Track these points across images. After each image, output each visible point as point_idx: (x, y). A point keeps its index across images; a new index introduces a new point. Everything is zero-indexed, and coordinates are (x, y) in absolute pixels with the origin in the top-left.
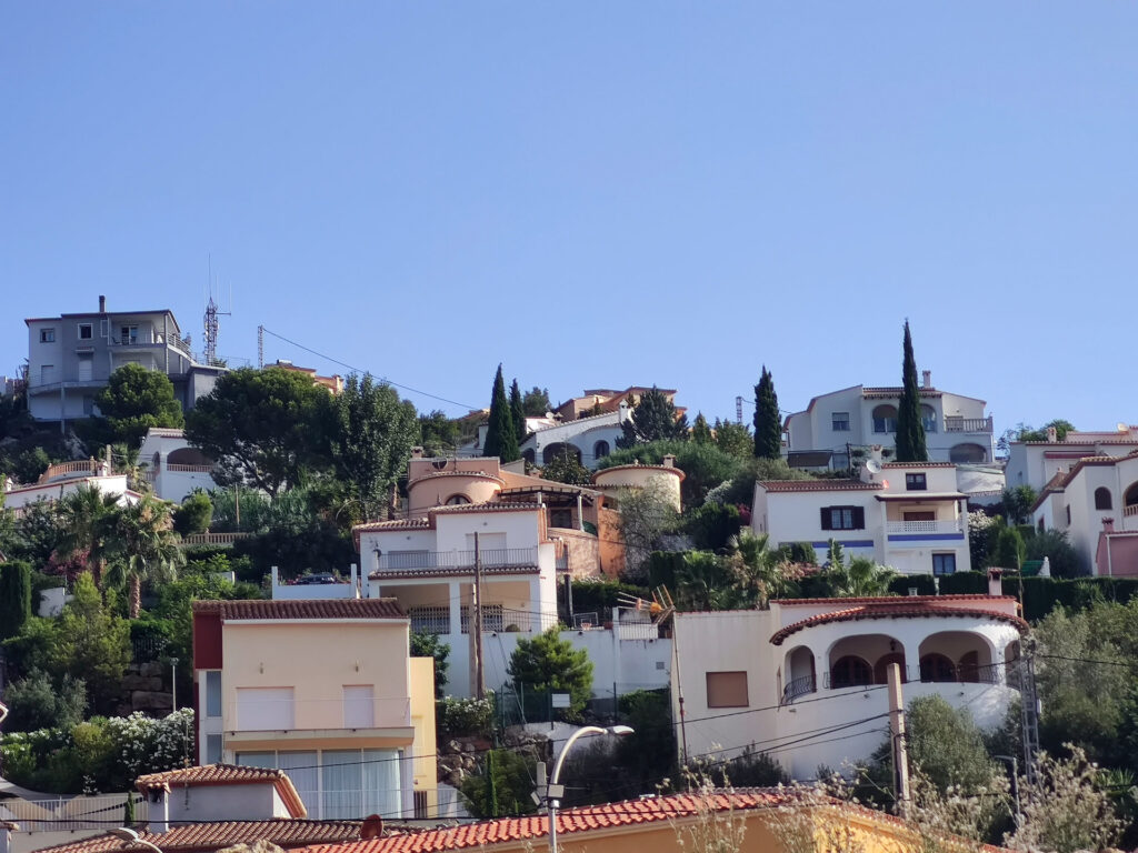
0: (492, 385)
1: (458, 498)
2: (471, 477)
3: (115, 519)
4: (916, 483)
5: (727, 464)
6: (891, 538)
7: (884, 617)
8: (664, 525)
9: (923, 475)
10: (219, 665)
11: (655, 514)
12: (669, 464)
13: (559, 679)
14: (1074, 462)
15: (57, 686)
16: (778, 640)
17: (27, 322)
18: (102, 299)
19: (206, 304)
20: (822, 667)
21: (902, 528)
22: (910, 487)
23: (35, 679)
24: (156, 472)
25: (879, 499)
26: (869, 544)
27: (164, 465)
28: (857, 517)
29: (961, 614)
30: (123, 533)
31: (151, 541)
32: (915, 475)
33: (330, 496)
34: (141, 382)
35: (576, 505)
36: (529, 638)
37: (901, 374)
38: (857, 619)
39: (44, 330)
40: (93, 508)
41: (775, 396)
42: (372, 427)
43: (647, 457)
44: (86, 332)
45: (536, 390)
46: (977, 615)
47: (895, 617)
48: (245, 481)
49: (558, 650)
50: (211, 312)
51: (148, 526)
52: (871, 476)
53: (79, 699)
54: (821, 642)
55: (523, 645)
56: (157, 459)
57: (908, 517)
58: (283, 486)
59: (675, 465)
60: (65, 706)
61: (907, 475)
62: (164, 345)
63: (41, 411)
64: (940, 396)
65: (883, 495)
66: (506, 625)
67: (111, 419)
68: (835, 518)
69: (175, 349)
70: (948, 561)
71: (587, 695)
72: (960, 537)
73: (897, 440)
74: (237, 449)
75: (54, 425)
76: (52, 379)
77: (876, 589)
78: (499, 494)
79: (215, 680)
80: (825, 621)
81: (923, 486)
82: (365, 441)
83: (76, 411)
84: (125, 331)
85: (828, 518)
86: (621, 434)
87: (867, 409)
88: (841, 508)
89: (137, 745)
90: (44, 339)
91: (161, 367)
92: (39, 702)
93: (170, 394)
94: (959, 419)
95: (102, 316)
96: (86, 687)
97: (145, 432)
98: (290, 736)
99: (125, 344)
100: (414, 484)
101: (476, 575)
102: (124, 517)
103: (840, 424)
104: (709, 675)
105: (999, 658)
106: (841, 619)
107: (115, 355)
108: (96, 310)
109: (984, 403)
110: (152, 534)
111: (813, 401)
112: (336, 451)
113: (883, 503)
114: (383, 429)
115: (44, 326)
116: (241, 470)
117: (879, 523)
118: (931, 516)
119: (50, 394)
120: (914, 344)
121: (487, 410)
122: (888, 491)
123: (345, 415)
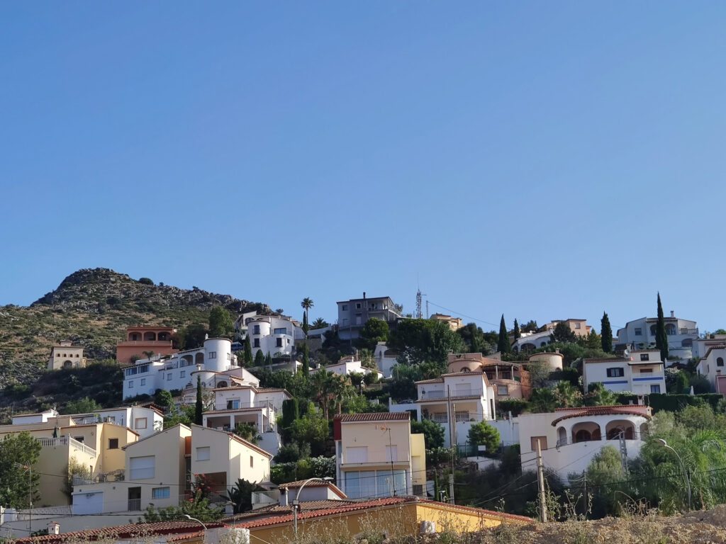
0: (500, 322)
1: (465, 369)
2: (471, 360)
3: (330, 382)
4: (645, 358)
5: (582, 351)
6: (634, 380)
7: (591, 415)
8: (545, 377)
9: (647, 355)
10: (341, 439)
11: (542, 372)
12: (557, 352)
13: (486, 440)
14: (711, 347)
15: (300, 446)
16: (554, 424)
17: (337, 303)
18: (364, 294)
19: (417, 291)
20: (569, 435)
21: (639, 375)
22: (642, 359)
23: (292, 443)
24: (380, 359)
25: (629, 365)
26: (626, 382)
27: (383, 357)
28: (621, 373)
29: (622, 413)
30: (333, 387)
31: (343, 389)
32: (644, 355)
33: (428, 368)
34: (376, 324)
35: (511, 370)
36: (475, 423)
37: (656, 313)
38: (581, 416)
39: (343, 306)
40: (323, 378)
41: (609, 323)
42: (443, 341)
43: (550, 349)
44: (359, 306)
45: (532, 321)
46: (628, 413)
47: (596, 415)
48: (409, 361)
49: (486, 428)
50: (419, 294)
51: (343, 383)
52: (627, 356)
53: (308, 450)
54: (568, 425)
55: (473, 427)
56: (381, 353)
57: (642, 371)
58: (423, 362)
59: (560, 352)
60: (302, 453)
61: (641, 355)
62: (387, 310)
63: (344, 336)
64: (677, 321)
65: (630, 363)
66: (470, 419)
67: (366, 339)
68: (613, 372)
69: (391, 311)
70: (657, 388)
71: (498, 445)
72: (661, 378)
73: (656, 339)
74: (406, 349)
75: (347, 341)
76: (347, 323)
77: (611, 401)
78: (481, 367)
79: (340, 443)
80: (569, 417)
81: (647, 359)
82: (441, 346)
83: (356, 336)
84: (373, 305)
85: (609, 373)
86: (549, 339)
87: (649, 326)
88: (615, 369)
89: (320, 468)
90: (344, 310)
91: (386, 318)
92: (293, 452)
93: (387, 328)
94: (686, 329)
95: (365, 300)
96: (311, 445)
97: (377, 343)
98: (363, 465)
99: (373, 310)
100: (450, 363)
101: (448, 400)
102: (334, 381)
103: (638, 332)
104: (532, 438)
105: (638, 430)
106: (575, 416)
107: (369, 314)
108: (362, 298)
109: (695, 323)
110: (344, 387)
111: (627, 324)
112: (430, 351)
113: (631, 367)
114: (448, 341)
115: (344, 304)
116: (407, 357)
117: (630, 374)
118: (651, 371)
119: (346, 330)
120: (661, 301)
121: (498, 332)
122: (633, 361)
123: (433, 337)
